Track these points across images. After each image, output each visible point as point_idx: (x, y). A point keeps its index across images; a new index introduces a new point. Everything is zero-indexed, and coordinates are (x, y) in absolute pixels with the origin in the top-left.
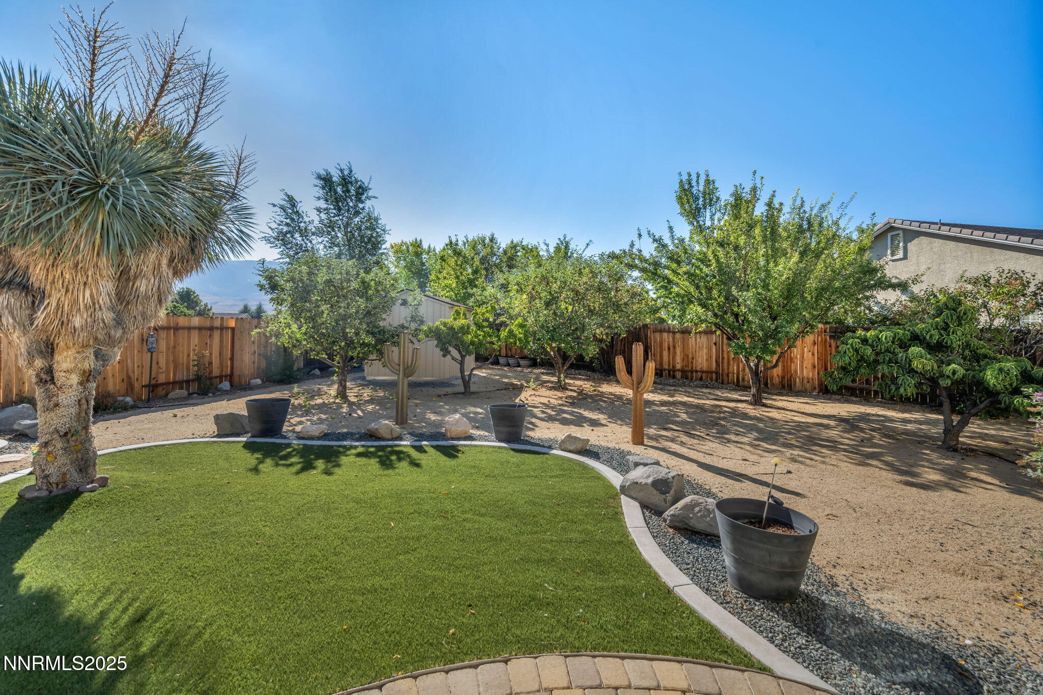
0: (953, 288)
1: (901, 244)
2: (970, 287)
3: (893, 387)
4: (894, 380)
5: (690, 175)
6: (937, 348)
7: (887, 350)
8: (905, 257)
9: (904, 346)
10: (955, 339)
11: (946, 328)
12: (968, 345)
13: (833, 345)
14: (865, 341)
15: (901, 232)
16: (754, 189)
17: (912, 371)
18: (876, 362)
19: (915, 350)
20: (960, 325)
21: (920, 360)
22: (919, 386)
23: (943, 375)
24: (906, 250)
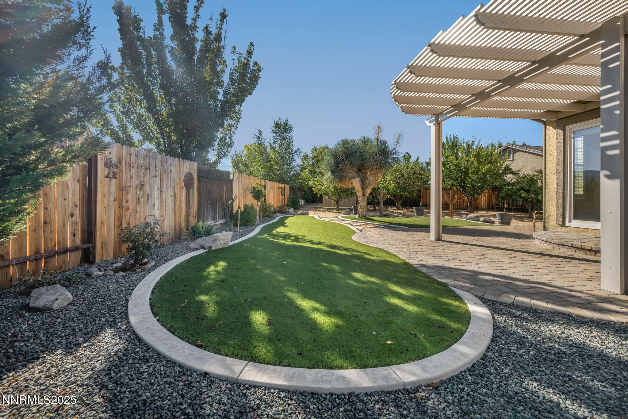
0: (531, 173)
1: (512, 154)
2: (536, 173)
3: (516, 202)
4: (516, 200)
5: (450, 135)
6: (528, 191)
7: (515, 192)
8: (513, 160)
9: (519, 191)
10: (532, 188)
11: (530, 186)
12: (535, 190)
13: (492, 193)
14: (509, 190)
15: (512, 150)
16: (473, 142)
17: (522, 197)
18: (512, 196)
19: (522, 191)
20: (533, 185)
21: (523, 194)
22: (523, 201)
23: (529, 198)
24: (513, 157)
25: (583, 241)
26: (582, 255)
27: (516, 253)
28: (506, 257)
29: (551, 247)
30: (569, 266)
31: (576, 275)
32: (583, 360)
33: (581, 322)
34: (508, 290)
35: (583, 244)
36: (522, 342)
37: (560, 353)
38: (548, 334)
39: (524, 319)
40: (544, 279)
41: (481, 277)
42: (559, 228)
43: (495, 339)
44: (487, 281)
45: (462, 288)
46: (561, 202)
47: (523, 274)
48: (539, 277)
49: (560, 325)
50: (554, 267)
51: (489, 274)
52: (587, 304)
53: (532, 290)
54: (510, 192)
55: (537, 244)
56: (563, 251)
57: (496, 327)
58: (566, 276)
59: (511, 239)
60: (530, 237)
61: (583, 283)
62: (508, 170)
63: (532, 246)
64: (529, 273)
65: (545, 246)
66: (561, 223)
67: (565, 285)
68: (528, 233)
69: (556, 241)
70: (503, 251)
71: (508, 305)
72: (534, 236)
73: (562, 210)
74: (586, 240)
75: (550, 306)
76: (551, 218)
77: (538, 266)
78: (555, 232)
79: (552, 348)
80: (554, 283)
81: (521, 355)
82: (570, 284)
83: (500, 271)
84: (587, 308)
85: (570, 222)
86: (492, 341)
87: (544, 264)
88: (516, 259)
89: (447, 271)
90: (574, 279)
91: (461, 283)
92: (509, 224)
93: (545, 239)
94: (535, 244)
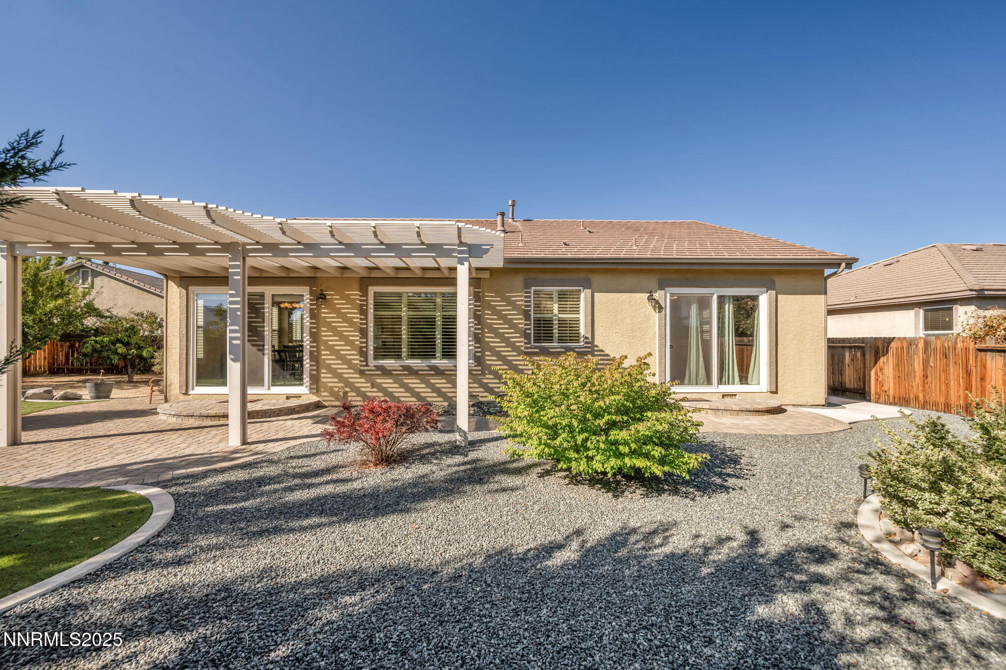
1: (90, 278)
2: (136, 317)
3: (108, 360)
4: (109, 357)
6: (126, 344)
7: (107, 346)
9: (114, 344)
10: (133, 341)
11: (130, 336)
12: (137, 342)
14: (96, 342)
15: (88, 270)
17: (117, 354)
18: (102, 351)
19: (118, 345)
20: (134, 335)
21: (121, 349)
22: (119, 359)
23: (129, 354)
24: (93, 281)
25: (208, 408)
26: (208, 422)
27: (147, 435)
28: (139, 442)
29: (180, 420)
30: (202, 435)
31: (210, 441)
32: (229, 488)
33: (223, 471)
34: (164, 469)
35: (210, 412)
36: (194, 495)
37: (217, 490)
38: (207, 485)
39: (188, 483)
40: (188, 452)
41: (130, 468)
42: (182, 397)
43: (176, 501)
44: (139, 469)
45: (118, 483)
46: (184, 368)
47: (169, 452)
48: (183, 451)
49: (212, 477)
50: (191, 439)
51: (135, 463)
52: (224, 459)
53: (183, 463)
54: (99, 346)
55: (163, 418)
56: (192, 422)
57: (173, 495)
58: (203, 444)
59: (129, 419)
60: (152, 412)
61: (217, 446)
62: (91, 310)
63: (159, 423)
64: (173, 451)
65: (174, 420)
66: (184, 392)
67: (205, 451)
68: (146, 406)
69: (185, 413)
70: (131, 437)
71: (171, 480)
72: (158, 410)
73: (185, 377)
74: (211, 407)
75: (201, 469)
76: (173, 386)
77: (177, 442)
78: (178, 402)
79: (212, 490)
80: (197, 452)
81: (197, 501)
82: (209, 449)
83: (145, 457)
84: (224, 462)
85: (193, 389)
86: (176, 503)
87: (181, 439)
88: (152, 441)
89: (81, 476)
90: (210, 445)
91: (113, 480)
92: (108, 397)
93: (173, 413)
94: (161, 420)
